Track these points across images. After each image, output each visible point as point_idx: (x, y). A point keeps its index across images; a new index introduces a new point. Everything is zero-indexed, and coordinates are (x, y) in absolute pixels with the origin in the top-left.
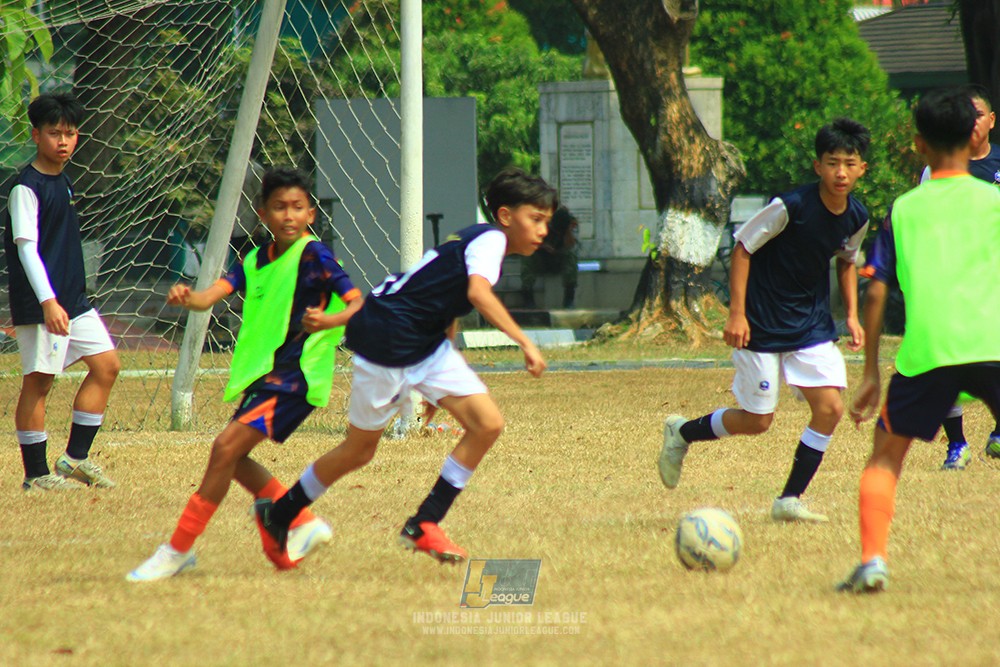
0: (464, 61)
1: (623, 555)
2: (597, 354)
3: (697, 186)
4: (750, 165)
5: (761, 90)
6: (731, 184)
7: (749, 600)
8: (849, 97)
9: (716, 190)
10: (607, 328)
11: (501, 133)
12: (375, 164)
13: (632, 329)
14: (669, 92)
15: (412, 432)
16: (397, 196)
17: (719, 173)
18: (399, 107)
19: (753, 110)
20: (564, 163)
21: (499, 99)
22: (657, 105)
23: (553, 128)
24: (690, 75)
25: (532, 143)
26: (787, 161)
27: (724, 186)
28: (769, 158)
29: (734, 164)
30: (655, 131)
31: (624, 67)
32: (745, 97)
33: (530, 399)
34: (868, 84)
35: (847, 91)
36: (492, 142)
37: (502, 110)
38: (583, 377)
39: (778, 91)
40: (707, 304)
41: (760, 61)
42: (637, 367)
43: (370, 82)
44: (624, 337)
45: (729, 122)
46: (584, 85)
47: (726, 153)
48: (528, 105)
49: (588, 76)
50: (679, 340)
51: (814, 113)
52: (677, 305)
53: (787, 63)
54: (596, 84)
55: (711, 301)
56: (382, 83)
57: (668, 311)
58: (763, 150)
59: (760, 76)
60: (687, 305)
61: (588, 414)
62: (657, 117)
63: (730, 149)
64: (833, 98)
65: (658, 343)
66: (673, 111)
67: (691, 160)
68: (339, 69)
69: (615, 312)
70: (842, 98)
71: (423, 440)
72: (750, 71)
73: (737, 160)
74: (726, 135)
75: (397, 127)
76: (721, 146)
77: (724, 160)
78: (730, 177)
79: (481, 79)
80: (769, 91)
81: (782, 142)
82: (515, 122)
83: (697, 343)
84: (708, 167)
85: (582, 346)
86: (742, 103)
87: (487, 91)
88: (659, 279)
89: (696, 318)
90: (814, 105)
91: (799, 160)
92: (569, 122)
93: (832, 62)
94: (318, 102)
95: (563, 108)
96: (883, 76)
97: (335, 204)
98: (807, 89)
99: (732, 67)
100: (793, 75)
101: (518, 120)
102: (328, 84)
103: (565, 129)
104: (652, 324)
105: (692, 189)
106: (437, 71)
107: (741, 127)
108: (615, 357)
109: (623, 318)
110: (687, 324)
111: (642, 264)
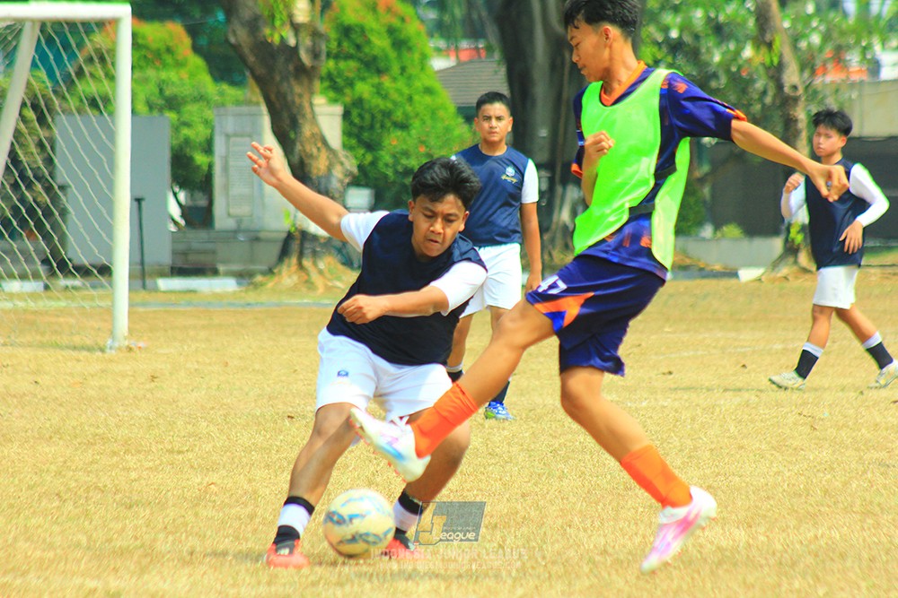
0: (161, 91)
1: (265, 436)
2: (252, 296)
3: (323, 181)
4: (360, 167)
5: (367, 116)
6: (347, 181)
7: (350, 469)
8: (429, 122)
9: (335, 184)
10: (259, 278)
11: (187, 141)
12: (97, 162)
13: (276, 279)
14: (304, 116)
15: (119, 349)
16: (111, 183)
17: (338, 173)
18: (113, 122)
19: (361, 128)
20: (231, 163)
21: (186, 117)
22: (295, 124)
23: (223, 138)
24: (319, 105)
25: (208, 148)
26: (387, 165)
27: (341, 181)
28: (373, 163)
29: (349, 168)
30: (293, 142)
31: (273, 97)
32: (357, 121)
33: (204, 327)
34: (441, 113)
35: (427, 118)
36: (181, 148)
37: (187, 124)
38: (241, 313)
39: (379, 117)
40: (329, 264)
41: (366, 96)
42: (278, 305)
43: (93, 103)
44: (270, 285)
45: (346, 138)
46: (245, 109)
47: (343, 159)
48: (206, 122)
49: (248, 103)
50: (309, 289)
51: (404, 134)
52: (307, 263)
53: (385, 97)
54: (253, 109)
55: (332, 262)
56: (100, 104)
57: (301, 266)
58: (369, 158)
59: (367, 106)
60: (315, 264)
61: (244, 339)
62: (296, 133)
63: (347, 157)
64: (416, 124)
65: (293, 290)
66: (307, 130)
67: (319, 165)
68: (71, 95)
69: (264, 268)
70: (424, 122)
71: (128, 354)
72: (359, 102)
73: (351, 164)
74: (345, 146)
75: (112, 135)
76: (340, 155)
77: (342, 164)
78: (346, 175)
79: (173, 103)
80: (373, 117)
81: (382, 153)
82: (197, 134)
83: (321, 290)
84: (329, 169)
85: (241, 291)
86: (355, 125)
87: (178, 113)
88: (295, 246)
89: (321, 272)
90: (403, 126)
91: (394, 166)
92: (236, 135)
93: (416, 98)
94: (57, 119)
95: (230, 124)
96: (452, 109)
97: (69, 190)
98: (398, 116)
99: (348, 99)
100: (390, 105)
101: (197, 133)
102: (64, 105)
103: (232, 139)
104: (290, 276)
105: (319, 184)
106: (141, 97)
107: (353, 142)
108: (264, 298)
109: (270, 272)
110: (315, 277)
111: (284, 235)
